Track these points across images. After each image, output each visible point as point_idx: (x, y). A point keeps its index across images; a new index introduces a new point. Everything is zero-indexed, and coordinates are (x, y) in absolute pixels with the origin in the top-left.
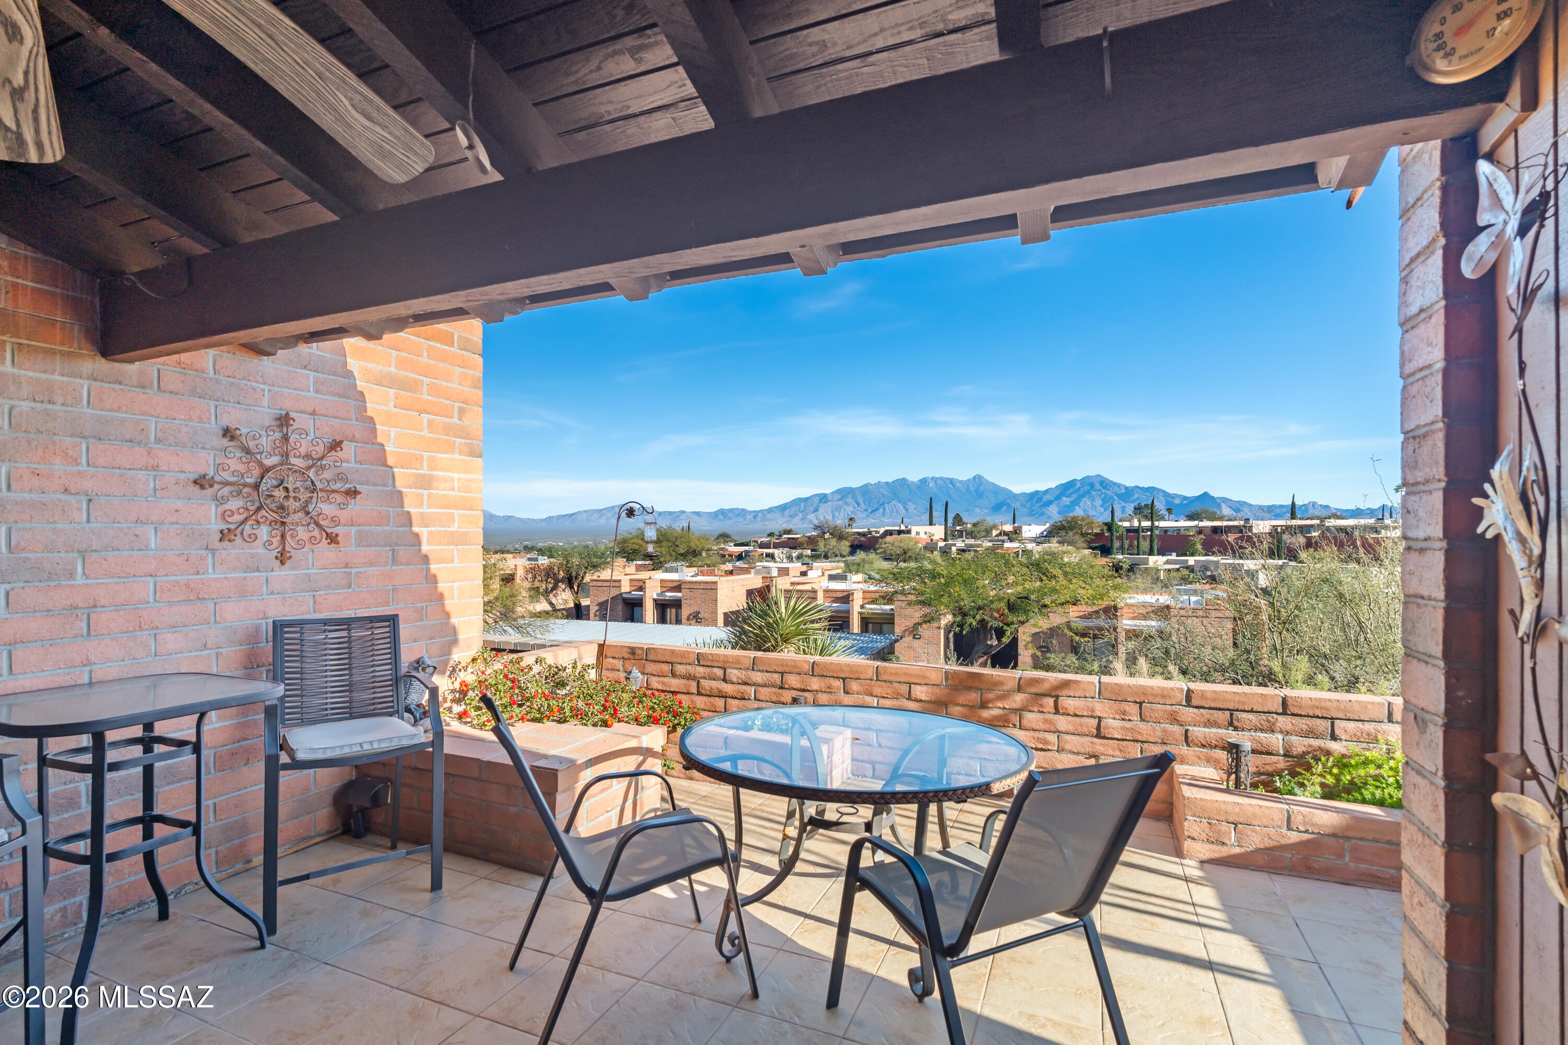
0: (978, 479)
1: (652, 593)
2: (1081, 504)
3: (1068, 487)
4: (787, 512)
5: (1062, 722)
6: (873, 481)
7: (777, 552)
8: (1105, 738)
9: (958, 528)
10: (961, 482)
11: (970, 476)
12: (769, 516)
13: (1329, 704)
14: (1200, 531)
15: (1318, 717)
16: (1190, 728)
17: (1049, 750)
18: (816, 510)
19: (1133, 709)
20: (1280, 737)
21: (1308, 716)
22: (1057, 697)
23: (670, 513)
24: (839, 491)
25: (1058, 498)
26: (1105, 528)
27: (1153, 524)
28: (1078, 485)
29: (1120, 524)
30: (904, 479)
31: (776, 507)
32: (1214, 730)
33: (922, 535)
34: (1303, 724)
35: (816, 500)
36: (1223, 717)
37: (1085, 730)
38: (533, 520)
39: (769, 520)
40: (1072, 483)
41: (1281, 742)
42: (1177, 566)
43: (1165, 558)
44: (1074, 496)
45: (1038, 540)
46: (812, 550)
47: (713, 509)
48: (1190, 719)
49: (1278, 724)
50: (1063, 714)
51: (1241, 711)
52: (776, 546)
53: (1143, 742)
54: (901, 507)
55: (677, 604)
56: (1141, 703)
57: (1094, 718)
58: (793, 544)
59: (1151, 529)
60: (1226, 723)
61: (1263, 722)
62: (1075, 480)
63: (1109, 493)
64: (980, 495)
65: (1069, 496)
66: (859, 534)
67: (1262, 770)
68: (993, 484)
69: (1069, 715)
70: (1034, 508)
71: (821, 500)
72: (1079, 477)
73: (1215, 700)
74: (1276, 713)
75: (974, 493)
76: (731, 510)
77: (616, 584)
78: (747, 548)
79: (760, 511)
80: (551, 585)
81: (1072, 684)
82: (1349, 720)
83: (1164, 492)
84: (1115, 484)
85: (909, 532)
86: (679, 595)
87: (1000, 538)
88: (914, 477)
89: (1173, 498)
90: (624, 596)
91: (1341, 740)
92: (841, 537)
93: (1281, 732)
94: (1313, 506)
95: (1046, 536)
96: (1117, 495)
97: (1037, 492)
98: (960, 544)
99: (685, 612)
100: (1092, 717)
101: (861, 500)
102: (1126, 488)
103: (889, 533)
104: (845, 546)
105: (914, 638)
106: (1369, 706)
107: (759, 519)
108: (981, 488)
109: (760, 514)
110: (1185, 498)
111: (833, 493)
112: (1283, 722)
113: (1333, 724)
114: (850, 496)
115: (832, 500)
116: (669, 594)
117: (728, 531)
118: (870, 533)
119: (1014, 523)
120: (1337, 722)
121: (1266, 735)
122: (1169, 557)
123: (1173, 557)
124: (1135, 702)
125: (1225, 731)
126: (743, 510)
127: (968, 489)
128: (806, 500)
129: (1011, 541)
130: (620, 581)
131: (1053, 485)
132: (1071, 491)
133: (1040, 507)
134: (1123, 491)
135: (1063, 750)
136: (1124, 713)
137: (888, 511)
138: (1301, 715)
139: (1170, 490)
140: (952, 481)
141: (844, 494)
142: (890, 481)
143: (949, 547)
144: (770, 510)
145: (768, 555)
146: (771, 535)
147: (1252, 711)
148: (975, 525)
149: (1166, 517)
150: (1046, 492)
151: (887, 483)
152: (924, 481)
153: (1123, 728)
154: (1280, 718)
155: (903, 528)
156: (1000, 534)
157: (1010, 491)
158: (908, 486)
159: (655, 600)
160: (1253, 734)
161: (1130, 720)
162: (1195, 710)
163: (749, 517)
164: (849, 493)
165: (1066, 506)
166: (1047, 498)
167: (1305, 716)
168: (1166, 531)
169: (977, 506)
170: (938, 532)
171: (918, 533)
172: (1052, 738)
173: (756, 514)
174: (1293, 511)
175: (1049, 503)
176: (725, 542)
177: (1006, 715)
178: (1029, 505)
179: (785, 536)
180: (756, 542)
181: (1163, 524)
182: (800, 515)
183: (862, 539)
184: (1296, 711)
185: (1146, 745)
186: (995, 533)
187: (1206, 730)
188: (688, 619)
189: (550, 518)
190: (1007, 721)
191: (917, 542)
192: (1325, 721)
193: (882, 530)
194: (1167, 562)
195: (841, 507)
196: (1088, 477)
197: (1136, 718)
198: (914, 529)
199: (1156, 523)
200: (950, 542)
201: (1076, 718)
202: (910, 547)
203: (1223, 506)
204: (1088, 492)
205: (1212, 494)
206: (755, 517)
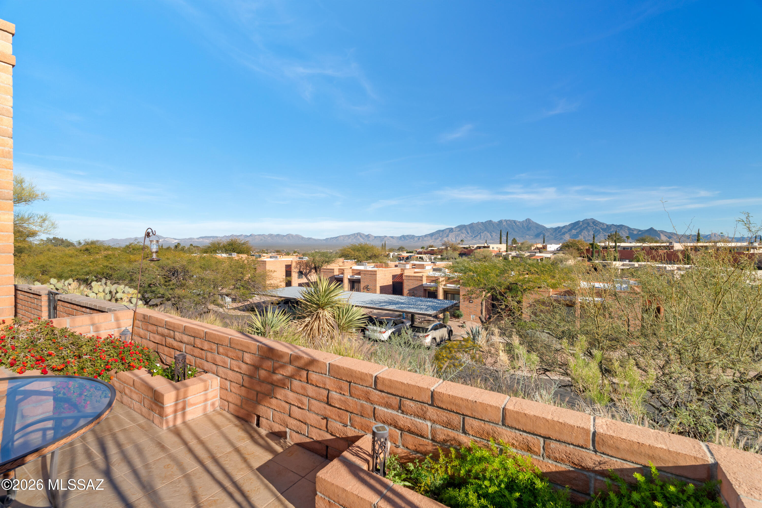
0: (528, 221)
1: (347, 276)
2: (582, 234)
3: (575, 225)
4: (434, 237)
5: (311, 390)
6: (475, 222)
7: (424, 256)
8: (330, 405)
9: (514, 245)
10: (519, 222)
11: (524, 219)
12: (425, 239)
13: (461, 402)
14: (643, 248)
15: (453, 412)
16: (377, 407)
17: (303, 409)
18: (448, 236)
19: (345, 386)
20: (429, 424)
21: (447, 410)
22: (308, 371)
23: (380, 237)
24: (459, 227)
25: (570, 230)
26: (591, 246)
27: (616, 244)
28: (581, 223)
29: (599, 244)
30: (490, 221)
31: (429, 235)
32: (390, 411)
33: (496, 249)
34: (444, 416)
35: (448, 231)
36: (394, 401)
37: (321, 398)
38: (320, 240)
39: (425, 241)
40: (577, 223)
41: (430, 428)
42: (628, 267)
43: (621, 263)
44: (579, 230)
45: (554, 253)
46: (441, 256)
47: (400, 236)
48: (376, 400)
49: (428, 414)
50: (311, 384)
51: (406, 398)
52: (425, 253)
53: (351, 413)
54: (489, 235)
55: (358, 281)
56: (350, 382)
57: (326, 389)
58: (432, 253)
59: (615, 247)
60: (397, 406)
61: (419, 410)
62: (579, 221)
63: (597, 228)
64: (529, 229)
65: (576, 229)
66: (464, 248)
67: (418, 450)
68: (536, 223)
69: (313, 385)
70: (557, 236)
71: (450, 231)
72: (581, 220)
73: (390, 387)
74: (427, 404)
75: (526, 228)
76: (408, 236)
77: (332, 271)
78: (411, 254)
79: (421, 236)
80: (308, 271)
81: (315, 363)
82: (475, 418)
83: (628, 227)
84: (601, 223)
85: (488, 247)
86: (360, 277)
87: (535, 251)
88: (496, 220)
89: (633, 231)
90: (336, 276)
91: (469, 434)
92: (455, 249)
93: (430, 420)
94: (715, 235)
95: (559, 250)
96: (602, 229)
97: (559, 227)
98: (514, 254)
99: (362, 285)
100: (324, 388)
101: (469, 231)
102: (607, 225)
103: (480, 248)
104: (456, 254)
105: (470, 302)
106: (489, 409)
107: (420, 240)
108: (530, 226)
109: (421, 238)
110: (640, 231)
111: (456, 228)
112: (431, 412)
113: (464, 419)
114: (464, 229)
115: (455, 231)
116: (356, 276)
117: (404, 246)
118: (470, 247)
119: (544, 243)
120: (467, 418)
121: (421, 421)
122: (625, 262)
123: (627, 262)
124: (347, 381)
125: (396, 413)
126: (413, 236)
127: (523, 226)
128: (443, 231)
129: (540, 252)
130: (333, 269)
131: (567, 224)
132: (577, 227)
133: (560, 235)
134: (605, 227)
135: (311, 410)
136: (341, 388)
137: (482, 237)
138: (442, 408)
139: (632, 227)
140: (515, 222)
141: (461, 228)
142: (484, 222)
143: (508, 255)
144: (426, 236)
145: (420, 258)
146: (422, 248)
147: (411, 399)
148: (522, 244)
149: (626, 241)
150: (564, 227)
151: (482, 223)
152: (500, 222)
153: (340, 400)
154: (429, 408)
155: (486, 245)
156: (536, 249)
157: (545, 227)
158: (493, 224)
159: (349, 279)
160: (413, 418)
161: (344, 394)
162: (379, 393)
163: (416, 239)
164: (463, 228)
165: (574, 235)
166: (563, 230)
167: (445, 409)
168: (624, 248)
169: (527, 235)
170: (503, 247)
171: (493, 248)
172: (305, 400)
173: (419, 238)
174: (698, 238)
175: (564, 234)
176: (402, 251)
177: (284, 380)
178: (554, 234)
179: (429, 249)
180: (417, 251)
181: (623, 244)
182: (440, 238)
183: (465, 250)
184: (440, 405)
185: (353, 415)
186: (533, 248)
187: (386, 410)
188: (364, 289)
189: (327, 239)
190: (284, 384)
191: (491, 253)
192: (459, 416)
193: (475, 246)
194: (623, 265)
195: (459, 234)
196: (586, 219)
197: (347, 394)
198: (491, 246)
199: (618, 244)
200: (509, 252)
201: (317, 388)
202: (488, 255)
203: (662, 235)
204: (586, 227)
205: (655, 229)
206: (419, 239)
